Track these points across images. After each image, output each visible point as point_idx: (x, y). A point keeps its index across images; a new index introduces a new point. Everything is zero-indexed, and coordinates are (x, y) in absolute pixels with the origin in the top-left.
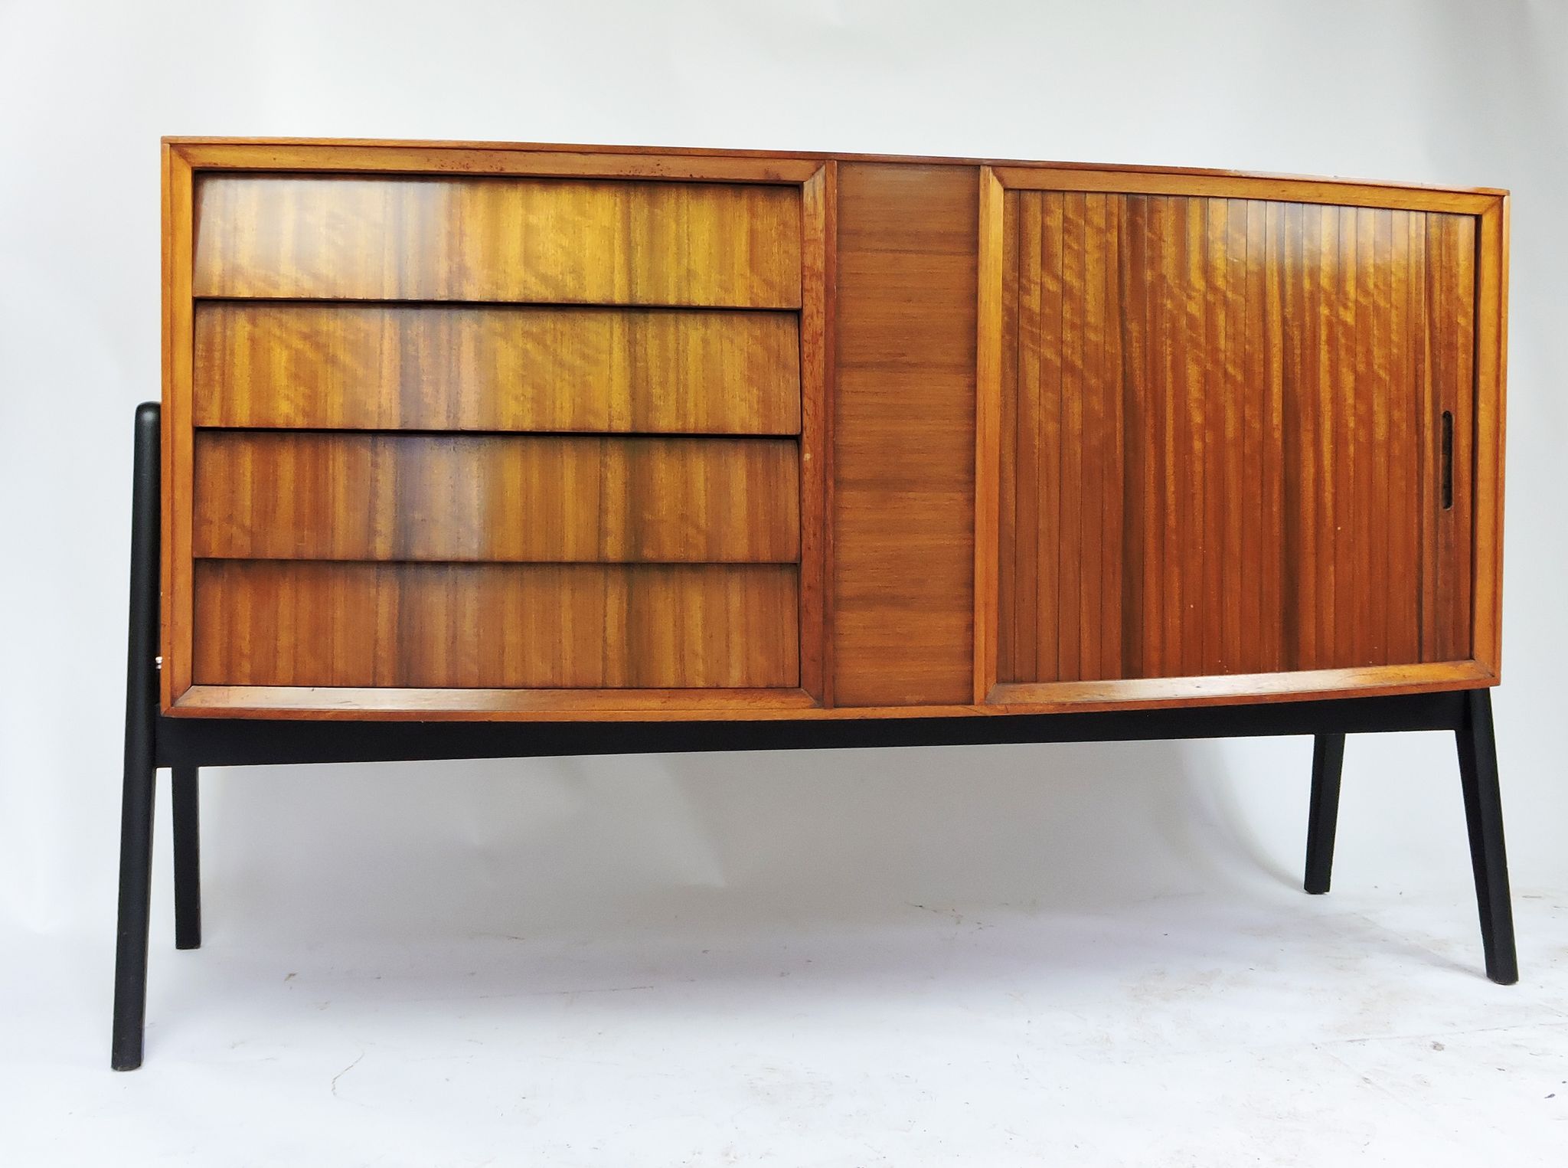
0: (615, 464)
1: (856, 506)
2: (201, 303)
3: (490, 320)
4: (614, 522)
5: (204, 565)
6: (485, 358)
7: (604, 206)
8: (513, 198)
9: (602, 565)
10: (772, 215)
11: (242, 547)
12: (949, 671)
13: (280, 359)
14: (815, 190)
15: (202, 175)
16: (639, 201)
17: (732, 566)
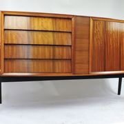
0: (51, 48)
1: (77, 53)
2: (5, 30)
3: (38, 32)
4: (52, 54)
5: (5, 59)
6: (37, 36)
7: (50, 20)
8: (40, 19)
9: (50, 59)
10: (68, 22)
11: (10, 57)
12: (86, 71)
13: (14, 36)
14: (73, 19)
15: (5, 15)
16: (54, 20)
17: (64, 59)
